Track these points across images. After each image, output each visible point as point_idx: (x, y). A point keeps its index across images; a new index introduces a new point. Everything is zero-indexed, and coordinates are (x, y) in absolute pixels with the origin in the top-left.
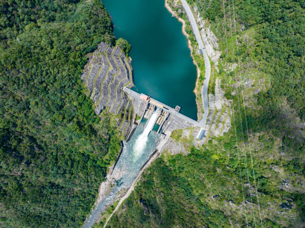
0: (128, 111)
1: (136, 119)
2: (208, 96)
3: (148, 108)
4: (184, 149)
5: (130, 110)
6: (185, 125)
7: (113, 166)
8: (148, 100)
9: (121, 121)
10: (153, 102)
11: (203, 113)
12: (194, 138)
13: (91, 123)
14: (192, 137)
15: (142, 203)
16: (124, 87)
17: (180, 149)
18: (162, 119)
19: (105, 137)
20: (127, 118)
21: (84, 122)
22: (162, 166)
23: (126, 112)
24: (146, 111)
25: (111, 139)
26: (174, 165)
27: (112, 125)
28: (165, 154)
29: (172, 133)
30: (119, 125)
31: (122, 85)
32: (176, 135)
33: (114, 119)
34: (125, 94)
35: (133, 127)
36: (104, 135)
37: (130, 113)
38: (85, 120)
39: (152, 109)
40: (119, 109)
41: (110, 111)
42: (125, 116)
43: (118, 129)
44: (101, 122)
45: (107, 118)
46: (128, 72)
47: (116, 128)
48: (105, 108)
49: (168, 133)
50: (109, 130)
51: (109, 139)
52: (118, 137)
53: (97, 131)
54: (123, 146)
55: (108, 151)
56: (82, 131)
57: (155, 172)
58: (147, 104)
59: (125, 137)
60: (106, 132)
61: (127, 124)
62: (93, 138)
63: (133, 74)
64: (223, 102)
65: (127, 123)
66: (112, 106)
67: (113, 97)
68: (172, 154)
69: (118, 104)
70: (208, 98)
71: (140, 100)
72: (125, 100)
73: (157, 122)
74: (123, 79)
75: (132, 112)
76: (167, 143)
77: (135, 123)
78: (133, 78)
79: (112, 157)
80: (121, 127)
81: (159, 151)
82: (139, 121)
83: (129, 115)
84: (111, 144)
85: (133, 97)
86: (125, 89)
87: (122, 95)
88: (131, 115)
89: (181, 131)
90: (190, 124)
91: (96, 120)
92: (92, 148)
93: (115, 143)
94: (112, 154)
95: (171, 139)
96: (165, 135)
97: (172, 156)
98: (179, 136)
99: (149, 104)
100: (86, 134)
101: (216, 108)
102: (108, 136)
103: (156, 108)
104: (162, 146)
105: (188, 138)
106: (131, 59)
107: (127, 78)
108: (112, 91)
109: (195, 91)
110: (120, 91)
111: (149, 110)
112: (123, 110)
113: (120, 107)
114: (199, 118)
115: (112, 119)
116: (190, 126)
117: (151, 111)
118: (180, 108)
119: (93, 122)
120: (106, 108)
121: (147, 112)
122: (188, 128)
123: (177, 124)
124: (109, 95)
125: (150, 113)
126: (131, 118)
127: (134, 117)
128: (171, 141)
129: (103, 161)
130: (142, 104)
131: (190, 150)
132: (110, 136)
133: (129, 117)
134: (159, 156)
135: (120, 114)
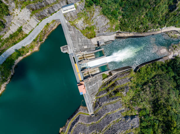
0: (108, 90)
1: (107, 77)
2: (30, 33)
3: (89, 76)
4: (95, 14)
5: (104, 89)
6: (75, 31)
7: (160, 60)
8: (82, 82)
9: (121, 89)
10: (79, 77)
11: (48, 24)
12: (78, 12)
13: (152, 117)
14: (79, 16)
15: (177, 5)
16: (90, 114)
17: (99, 17)
18: (87, 56)
19: (148, 89)
20: (114, 85)
21: (159, 125)
22: (126, 20)
23: (110, 91)
24: (93, 75)
25: (143, 81)
26: (117, 9)
27: (132, 93)
28: (114, 28)
29: (91, 38)
30: (127, 87)
31: (90, 118)
32: (90, 32)
33: (126, 96)
34: (96, 107)
35: (115, 73)
36: (148, 92)
37: (107, 87)
38: (156, 127)
39: (86, 72)
40: (114, 100)
41: (124, 109)
42: (115, 89)
43: (130, 85)
44: (141, 107)
45: (132, 104)
46: (73, 124)
47: (131, 87)
48: (126, 117)
49: (94, 41)
50: (139, 91)
51: (145, 84)
52: (136, 78)
53: (151, 103)
54: (137, 68)
55: (155, 76)
56: (170, 119)
57: (137, 20)
58: (86, 80)
59: (129, 72)
60: (142, 92)
61: (119, 80)
62: (162, 101)
63: (72, 116)
64: (17, 11)
65: (118, 82)
66: (117, 111)
67: (109, 118)
68: (108, 21)
69: (109, 106)
70: (31, 32)
71: (88, 89)
72: (100, 103)
73: (94, 57)
74: (83, 123)
75: (104, 85)
76: (104, 35)
77: (110, 74)
78: (75, 113)
79: (155, 68)
80: (125, 83)
81: (115, 35)
82: (107, 73)
83: (109, 85)
84: (148, 78)
85: (91, 97)
86: (91, 112)
87: (100, 109)
88: (107, 83)
89: (83, 31)
90: (69, 27)
91: (144, 113)
92: (171, 92)
93: (143, 75)
94: (154, 70)
95: (97, 34)
96: (98, 42)
97: (111, 19)
98: (89, 29)
99: (85, 78)
100: (168, 111)
101: (31, 16)
102: (144, 87)
103: (83, 69)
104: (109, 37)
105: (83, 19)
106: (61, 129)
107: (79, 121)
108: (104, 125)
109: (36, 49)
110: (97, 115)
111: (90, 74)
112: (110, 95)
113: (111, 101)
114: (57, 25)
115: (128, 98)
116: (71, 26)
117: (90, 71)
118: (61, 48)
119: (148, 115)
120: (125, 115)
121: (93, 73)
122: (75, 26)
123: (80, 39)
124: (111, 125)
125: (92, 70)
126: (110, 81)
127: (106, 80)
128: (99, 32)
129: (167, 72)
130: (90, 84)
131: (92, 7)
132: (143, 85)
133: (111, 84)
134: (119, 31)
135: (117, 95)
